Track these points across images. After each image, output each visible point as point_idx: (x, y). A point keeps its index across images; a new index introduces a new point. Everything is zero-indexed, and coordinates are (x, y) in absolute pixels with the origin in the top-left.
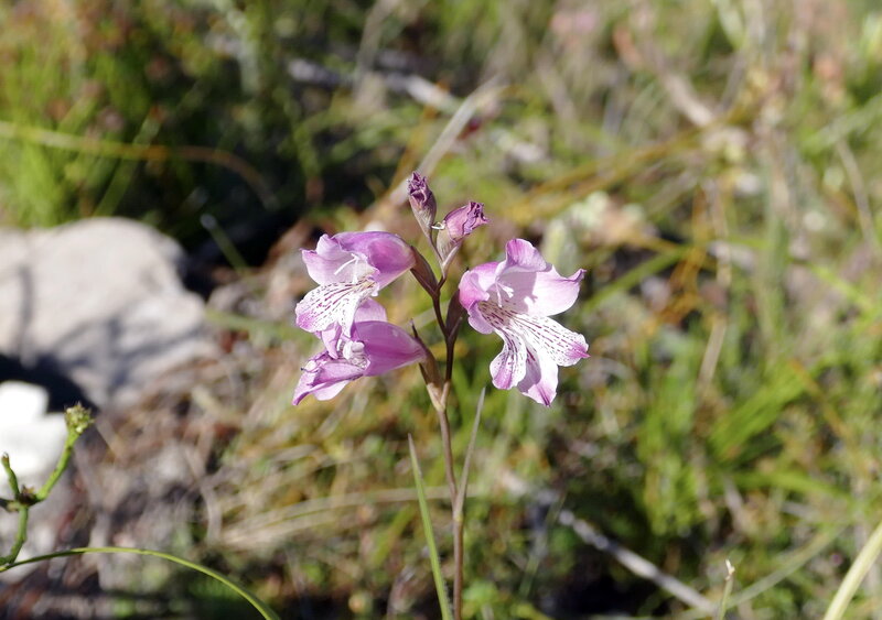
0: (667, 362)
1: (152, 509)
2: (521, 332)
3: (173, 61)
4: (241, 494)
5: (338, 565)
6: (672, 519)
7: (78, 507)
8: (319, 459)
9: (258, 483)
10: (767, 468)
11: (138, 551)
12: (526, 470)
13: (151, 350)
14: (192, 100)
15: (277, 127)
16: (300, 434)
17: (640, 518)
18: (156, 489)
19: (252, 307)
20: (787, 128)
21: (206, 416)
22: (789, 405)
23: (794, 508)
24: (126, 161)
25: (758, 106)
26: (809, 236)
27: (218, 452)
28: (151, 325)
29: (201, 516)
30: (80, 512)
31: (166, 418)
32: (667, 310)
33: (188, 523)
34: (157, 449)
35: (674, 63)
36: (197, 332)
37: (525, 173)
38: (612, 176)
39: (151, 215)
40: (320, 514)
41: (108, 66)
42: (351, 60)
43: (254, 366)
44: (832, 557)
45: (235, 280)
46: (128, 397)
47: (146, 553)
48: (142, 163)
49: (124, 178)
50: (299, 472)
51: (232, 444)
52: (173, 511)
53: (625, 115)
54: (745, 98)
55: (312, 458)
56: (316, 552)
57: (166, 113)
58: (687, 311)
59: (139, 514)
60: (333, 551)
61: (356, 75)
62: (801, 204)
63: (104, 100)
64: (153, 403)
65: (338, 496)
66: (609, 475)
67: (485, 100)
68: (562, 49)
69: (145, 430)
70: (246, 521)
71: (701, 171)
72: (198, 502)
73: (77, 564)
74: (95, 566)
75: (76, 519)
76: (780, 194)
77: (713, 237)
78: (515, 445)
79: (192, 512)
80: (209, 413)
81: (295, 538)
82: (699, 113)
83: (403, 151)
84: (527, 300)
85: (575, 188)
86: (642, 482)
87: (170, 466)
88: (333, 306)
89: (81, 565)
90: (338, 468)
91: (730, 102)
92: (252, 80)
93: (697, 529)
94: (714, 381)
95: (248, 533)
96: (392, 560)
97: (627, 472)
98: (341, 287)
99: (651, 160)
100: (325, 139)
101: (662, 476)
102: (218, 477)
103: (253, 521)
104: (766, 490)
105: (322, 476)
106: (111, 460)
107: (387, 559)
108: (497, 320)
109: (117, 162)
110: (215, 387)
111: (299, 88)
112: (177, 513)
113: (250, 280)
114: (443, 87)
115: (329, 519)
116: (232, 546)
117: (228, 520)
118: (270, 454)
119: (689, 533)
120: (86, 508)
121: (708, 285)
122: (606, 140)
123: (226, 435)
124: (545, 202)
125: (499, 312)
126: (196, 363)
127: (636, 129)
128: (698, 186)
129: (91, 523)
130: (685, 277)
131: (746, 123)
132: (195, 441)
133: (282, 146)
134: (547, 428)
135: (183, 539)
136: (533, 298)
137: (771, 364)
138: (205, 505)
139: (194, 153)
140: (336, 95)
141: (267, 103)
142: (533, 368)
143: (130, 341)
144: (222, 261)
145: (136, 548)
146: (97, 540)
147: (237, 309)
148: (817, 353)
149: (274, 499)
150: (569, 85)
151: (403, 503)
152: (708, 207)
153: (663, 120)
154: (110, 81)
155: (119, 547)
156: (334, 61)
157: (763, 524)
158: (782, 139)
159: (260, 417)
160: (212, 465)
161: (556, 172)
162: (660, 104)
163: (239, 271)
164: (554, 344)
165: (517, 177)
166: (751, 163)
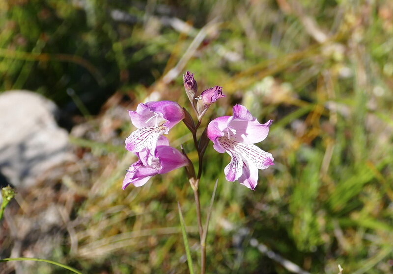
0: (305, 163)
1: (43, 238)
2: (239, 152)
3: (52, 10)
4: (88, 231)
5: (137, 266)
6: (307, 242)
7: (5, 237)
8: (127, 213)
9: (96, 225)
10: (356, 217)
11: (36, 260)
12: (233, 218)
13: (42, 158)
14: (62, 30)
15: (105, 44)
16: (117, 200)
17: (291, 243)
18: (45, 228)
19: (93, 136)
20: (365, 43)
21: (70, 191)
22: (366, 184)
23: (370, 237)
24: (29, 62)
25: (351, 32)
26: (376, 99)
27: (76, 209)
28: (41, 145)
29: (67, 242)
30: (6, 239)
31: (49, 192)
32: (304, 136)
33: (61, 245)
34: (44, 208)
35: (307, 11)
36: (65, 149)
37: (232, 67)
38: (275, 68)
39: (41, 89)
40: (128, 241)
41: (19, 13)
42: (143, 10)
43: (94, 165)
44: (389, 261)
45: (84, 122)
46: (29, 182)
47: (40, 260)
48: (36, 62)
49: (27, 70)
50: (117, 219)
51: (83, 204)
52: (53, 239)
53: (282, 37)
54: (344, 28)
55: (123, 212)
56: (126, 260)
57: (48, 37)
58: (314, 137)
59: (35, 241)
60: (134, 259)
61: (145, 17)
62: (372, 82)
63: (17, 30)
64: (42, 185)
65: (137, 232)
66: (275, 220)
67: (211, 30)
68: (250, 4)
69: (39, 198)
70: (90, 244)
71: (321, 66)
72: (66, 234)
73: (4, 266)
74: (13, 268)
75: (4, 244)
76: (362, 77)
77: (327, 99)
78: (227, 205)
79: (63, 240)
80: (71, 189)
81: (115, 253)
82: (320, 36)
83: (169, 56)
84: (243, 136)
85: (257, 74)
86: (291, 225)
87: (51, 217)
88: (144, 140)
89: (6, 267)
90: (137, 217)
91: (335, 31)
92: (92, 20)
93: (320, 248)
94: (328, 172)
95: (92, 250)
96: (165, 264)
97: (284, 218)
98: (148, 129)
99: (296, 60)
100: (130, 50)
101: (302, 221)
102: (76, 222)
103: (94, 244)
104: (355, 227)
105: (128, 221)
106: (21, 213)
107: (162, 264)
108: (227, 145)
109: (24, 62)
110: (74, 176)
111: (116, 24)
112: (55, 240)
113: (92, 122)
114: (189, 23)
115: (132, 243)
116: (83, 257)
117: (81, 244)
118: (103, 210)
119: (316, 250)
120: (9, 238)
121: (325, 124)
122: (272, 50)
123: (80, 201)
124: (242, 82)
125: (228, 141)
126: (65, 165)
127: (288, 44)
128: (320, 73)
129: (11, 246)
130: (313, 120)
131: (344, 41)
132: (64, 203)
133: (108, 55)
134: (244, 197)
135: (58, 253)
136: (246, 134)
137: (357, 164)
138: (69, 236)
139: (63, 58)
140: (135, 27)
141: (100, 32)
142: (245, 170)
143: (30, 153)
144: (78, 112)
145: (35, 258)
146: (15, 255)
147: (85, 137)
148: (380, 158)
149: (105, 233)
150: (254, 22)
151: (170, 235)
152: (325, 84)
153: (301, 40)
154: (20, 21)
155: (25, 258)
156: (134, 10)
157: (354, 245)
158: (363, 50)
159: (97, 191)
160: (73, 216)
161: (247, 67)
162: (300, 32)
163: (86, 117)
164: (256, 158)
165: (227, 69)
166: (347, 61)
